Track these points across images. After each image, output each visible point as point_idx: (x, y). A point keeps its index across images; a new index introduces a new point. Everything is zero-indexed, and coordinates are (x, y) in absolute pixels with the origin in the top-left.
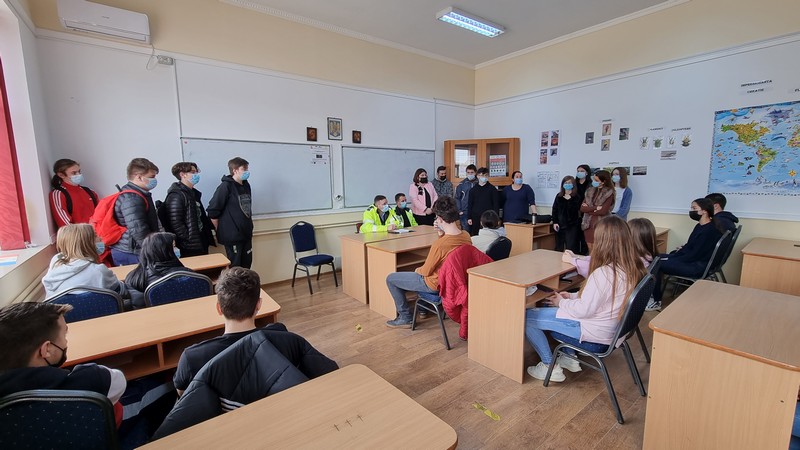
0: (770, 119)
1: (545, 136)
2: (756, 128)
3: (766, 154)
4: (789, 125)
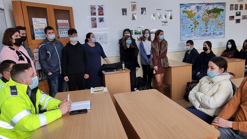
0: (196, 9)
1: (93, 8)
2: (193, 13)
3: (196, 23)
4: (201, 12)
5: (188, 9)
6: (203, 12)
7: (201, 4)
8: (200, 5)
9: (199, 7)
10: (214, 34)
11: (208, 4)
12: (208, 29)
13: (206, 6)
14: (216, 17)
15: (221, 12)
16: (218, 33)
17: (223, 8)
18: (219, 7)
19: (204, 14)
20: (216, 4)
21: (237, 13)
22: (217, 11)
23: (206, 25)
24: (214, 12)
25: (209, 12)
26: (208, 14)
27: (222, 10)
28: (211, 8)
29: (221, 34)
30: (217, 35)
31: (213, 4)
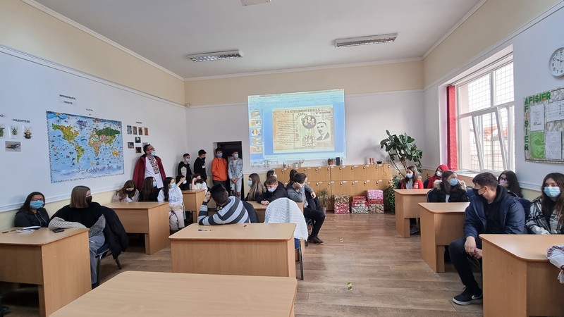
0: (78, 126)
2: (72, 130)
3: (80, 150)
4: (87, 132)
5: (63, 123)
6: (89, 131)
7: (85, 117)
8: (84, 120)
9: (82, 122)
10: (109, 168)
11: (97, 119)
12: (100, 161)
13: (93, 123)
14: (110, 142)
15: (116, 135)
16: (115, 167)
17: (119, 130)
18: (114, 127)
19: (92, 136)
20: (109, 121)
21: (136, 138)
22: (110, 133)
23: (97, 154)
24: (107, 135)
25: (100, 133)
26: (97, 136)
27: (118, 132)
28: (101, 126)
29: (119, 168)
30: (114, 170)
31: (104, 121)
